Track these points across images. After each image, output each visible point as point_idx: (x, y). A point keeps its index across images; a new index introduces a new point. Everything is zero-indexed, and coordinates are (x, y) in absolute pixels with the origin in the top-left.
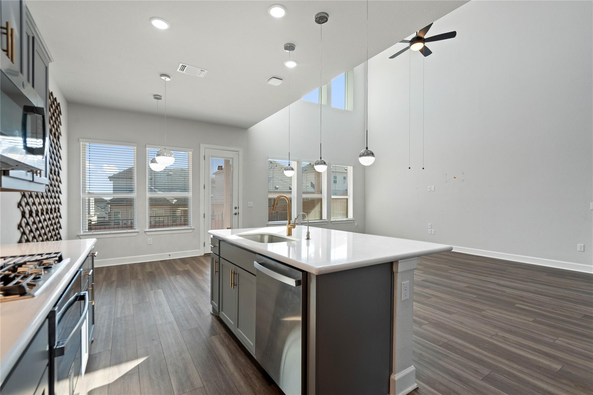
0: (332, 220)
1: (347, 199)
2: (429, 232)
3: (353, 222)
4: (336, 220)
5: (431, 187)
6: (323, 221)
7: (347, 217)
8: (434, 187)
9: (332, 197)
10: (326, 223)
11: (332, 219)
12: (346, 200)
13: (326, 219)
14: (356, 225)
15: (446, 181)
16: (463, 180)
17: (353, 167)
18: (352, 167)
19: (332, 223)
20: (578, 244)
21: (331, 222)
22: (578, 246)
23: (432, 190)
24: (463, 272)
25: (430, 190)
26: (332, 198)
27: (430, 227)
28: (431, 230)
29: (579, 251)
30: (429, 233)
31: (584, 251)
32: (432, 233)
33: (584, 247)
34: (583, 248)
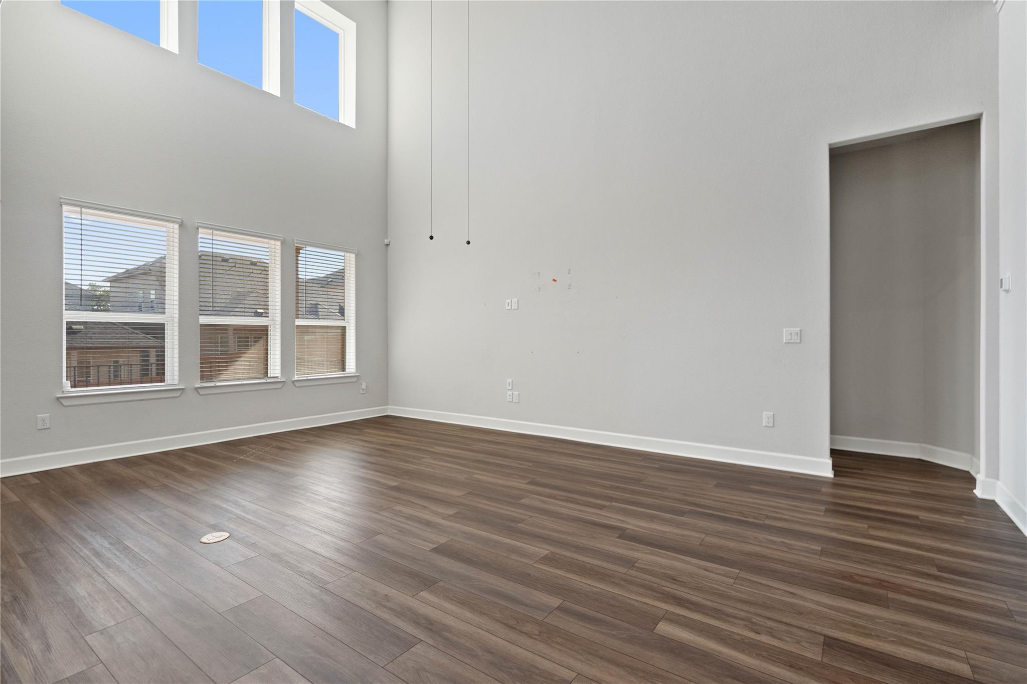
0: (296, 379)
1: (344, 328)
2: (508, 396)
3: (354, 380)
4: (309, 378)
5: (511, 301)
6: (269, 381)
7: (343, 369)
8: (518, 300)
9: (297, 323)
10: (279, 386)
11: (296, 377)
12: (340, 331)
13: (279, 375)
14: (363, 388)
15: (539, 288)
16: (570, 285)
17: (356, 255)
18: (353, 256)
19: (297, 385)
20: (764, 413)
21: (293, 382)
22: (764, 415)
23: (513, 308)
24: (555, 498)
25: (510, 308)
26: (298, 326)
27: (510, 388)
28: (513, 394)
29: (765, 426)
30: (508, 400)
31: (773, 427)
32: (514, 401)
33: (774, 417)
34: (771, 420)
